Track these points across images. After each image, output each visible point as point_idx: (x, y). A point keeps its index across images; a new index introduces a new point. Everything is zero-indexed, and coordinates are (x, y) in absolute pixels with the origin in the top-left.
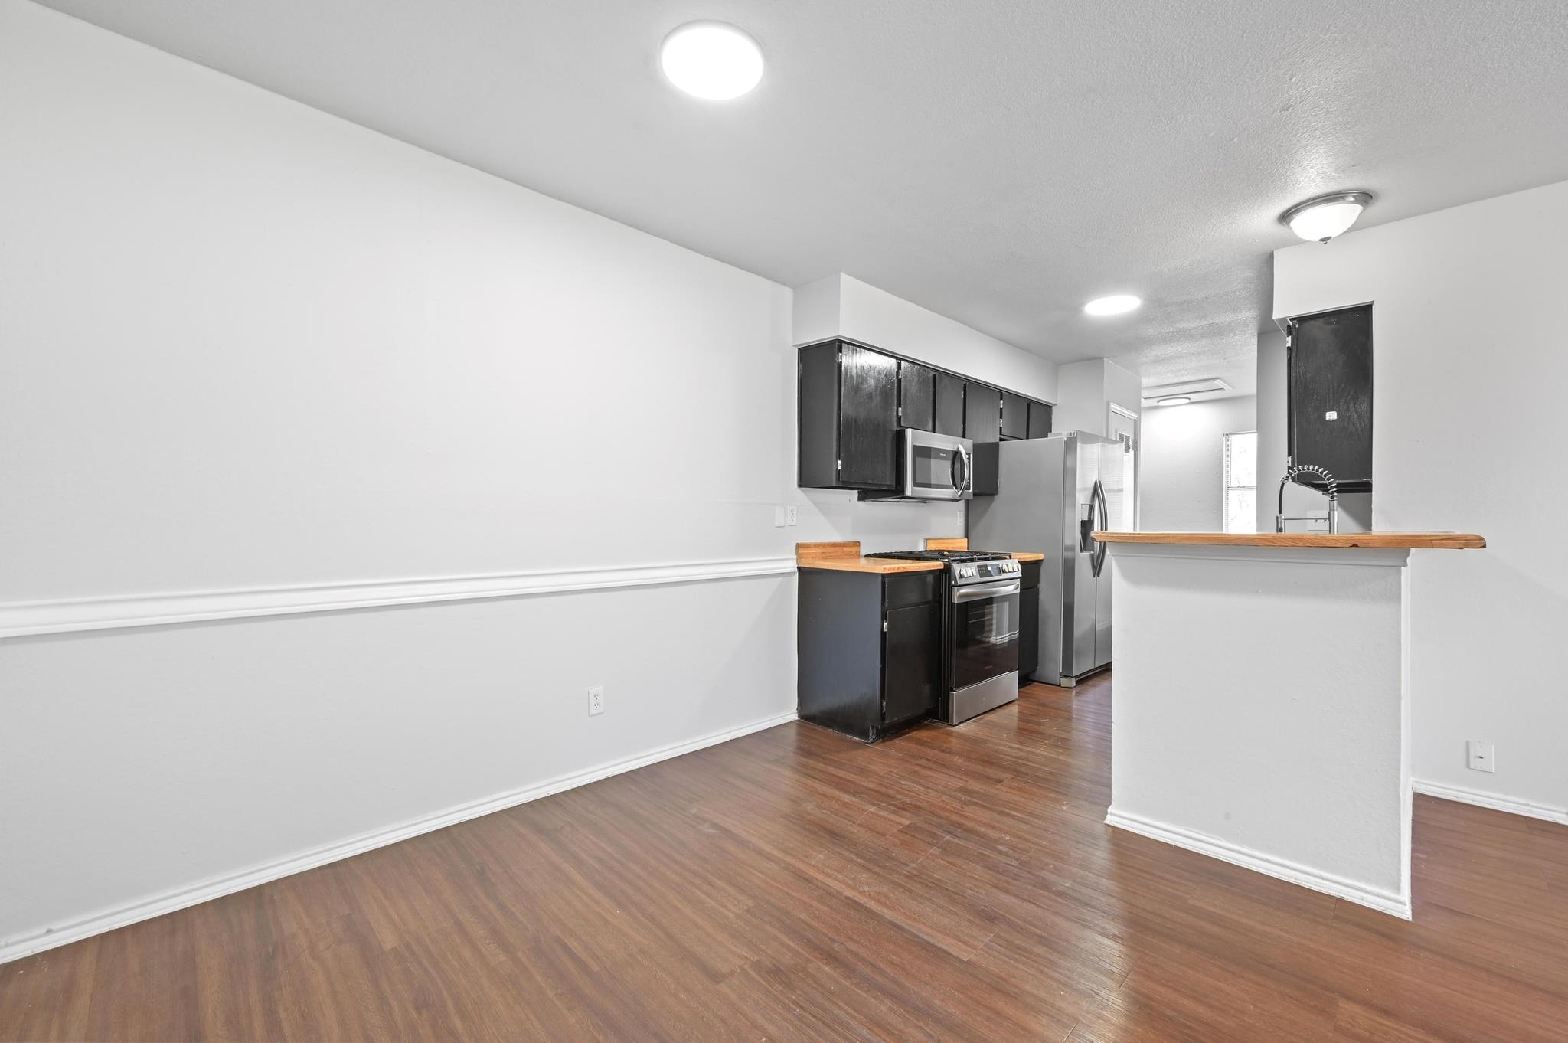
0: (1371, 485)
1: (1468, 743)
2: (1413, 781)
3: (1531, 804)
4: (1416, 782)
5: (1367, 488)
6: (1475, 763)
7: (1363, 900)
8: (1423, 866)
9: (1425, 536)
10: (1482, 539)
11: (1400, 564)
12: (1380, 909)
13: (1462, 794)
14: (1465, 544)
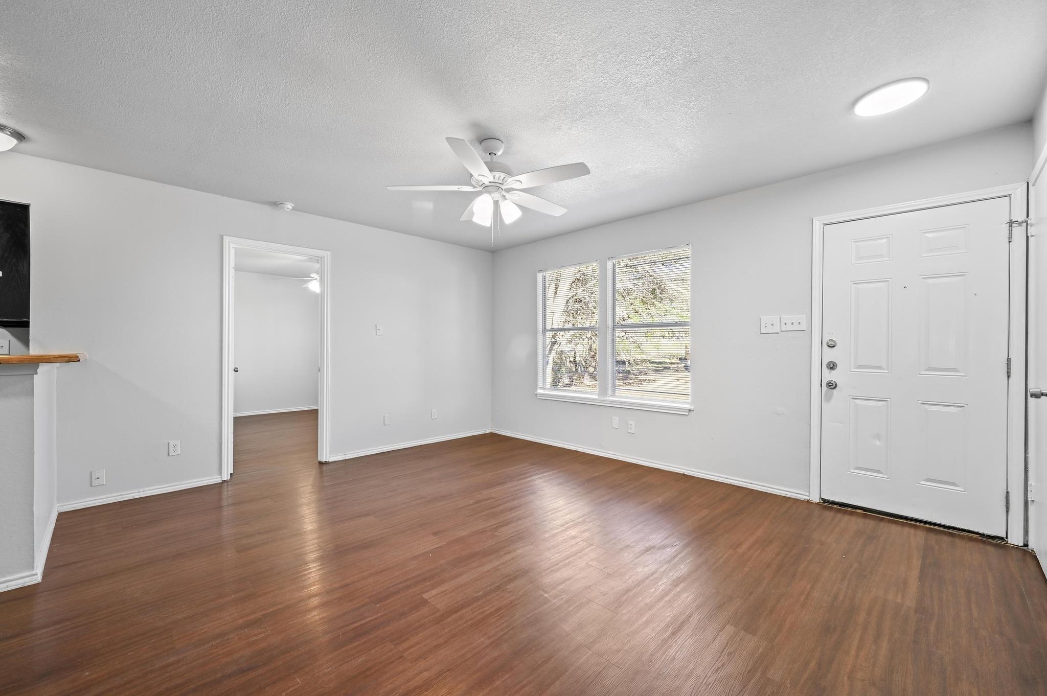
0: (29, 322)
1: (91, 472)
2: (58, 507)
3: (123, 493)
4: (61, 506)
5: (26, 325)
6: (95, 482)
7: (7, 587)
8: (55, 550)
9: (46, 356)
10: (78, 357)
11: (33, 373)
12: (20, 586)
13: (87, 503)
14: (69, 360)
